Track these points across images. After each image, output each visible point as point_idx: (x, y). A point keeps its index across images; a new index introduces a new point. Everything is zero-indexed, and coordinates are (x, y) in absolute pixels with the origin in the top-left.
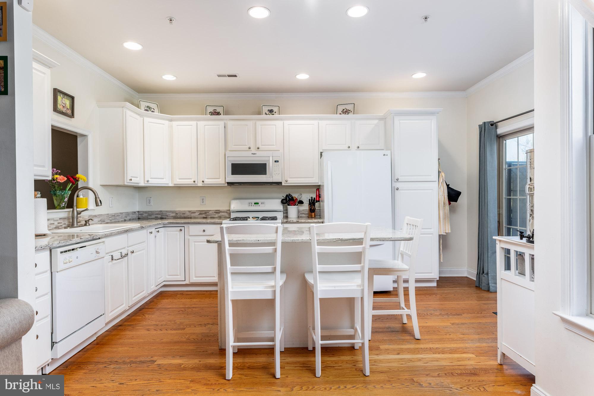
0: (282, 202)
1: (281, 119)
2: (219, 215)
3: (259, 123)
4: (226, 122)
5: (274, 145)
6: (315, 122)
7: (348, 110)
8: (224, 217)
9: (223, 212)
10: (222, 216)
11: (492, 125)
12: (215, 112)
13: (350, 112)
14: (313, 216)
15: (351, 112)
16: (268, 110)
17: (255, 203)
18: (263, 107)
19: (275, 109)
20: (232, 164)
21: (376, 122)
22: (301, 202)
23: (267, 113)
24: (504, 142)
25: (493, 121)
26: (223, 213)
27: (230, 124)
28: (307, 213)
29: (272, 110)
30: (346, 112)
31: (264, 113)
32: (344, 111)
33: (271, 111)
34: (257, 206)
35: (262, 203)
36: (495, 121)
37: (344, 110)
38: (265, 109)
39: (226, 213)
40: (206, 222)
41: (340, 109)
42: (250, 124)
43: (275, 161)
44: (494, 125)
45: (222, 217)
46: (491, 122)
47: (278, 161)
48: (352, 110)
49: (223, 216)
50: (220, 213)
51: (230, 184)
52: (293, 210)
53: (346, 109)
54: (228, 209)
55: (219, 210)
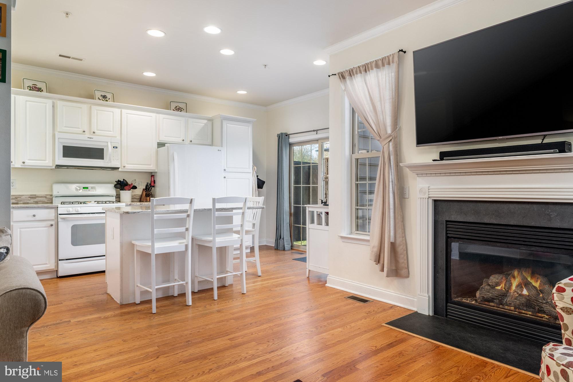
0: (115, 186)
1: (119, 107)
2: (36, 200)
3: (94, 108)
4: (54, 101)
5: (111, 131)
6: (153, 115)
7: (181, 108)
8: (42, 202)
9: (41, 197)
10: (39, 201)
11: (286, 135)
12: (35, 87)
13: (183, 109)
14: (148, 200)
15: (184, 110)
16: (101, 96)
17: (84, 188)
18: (96, 91)
19: (109, 96)
20: (63, 146)
21: (206, 121)
22: (135, 188)
23: (101, 98)
24: (293, 147)
26: (40, 198)
27: (59, 104)
28: (139, 197)
29: (106, 96)
30: (179, 109)
31: (97, 98)
32: (177, 108)
33: (104, 97)
34: (87, 190)
35: (92, 188)
36: (288, 133)
37: (176, 107)
38: (98, 94)
39: (45, 198)
40: (37, 207)
41: (173, 105)
42: (85, 107)
44: (287, 135)
45: (39, 202)
46: (286, 133)
47: (114, 148)
48: (185, 108)
50: (37, 198)
51: (58, 166)
52: (126, 195)
53: (179, 107)
54: (50, 193)
55: (36, 195)
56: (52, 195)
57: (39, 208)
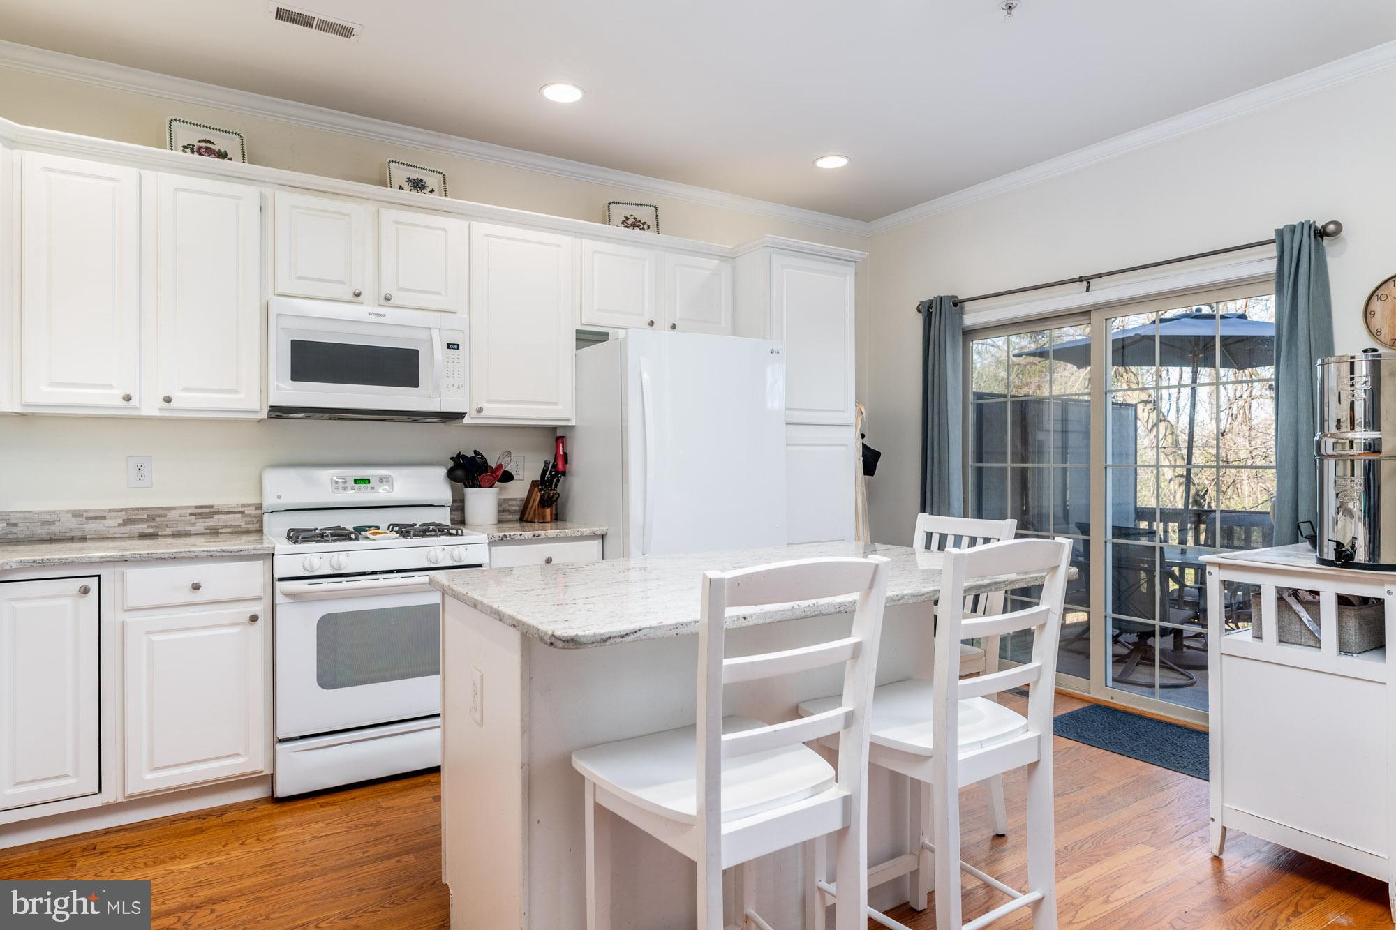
0: (451, 475)
1: (461, 215)
2: (211, 523)
3: (389, 215)
4: (264, 190)
5: (438, 293)
6: (565, 240)
7: (640, 221)
8: (230, 530)
9: (228, 513)
10: (223, 527)
11: (955, 304)
12: (207, 148)
13: (645, 227)
14: (548, 518)
15: (649, 227)
16: (409, 180)
17: (356, 481)
18: (391, 164)
19: (431, 180)
20: (292, 341)
21: (713, 263)
22: (507, 477)
23: (405, 185)
24: (971, 343)
25: (956, 297)
26: (225, 517)
27: (284, 201)
28: (517, 508)
29: (421, 181)
30: (633, 224)
31: (396, 183)
32: (629, 222)
33: (418, 185)
34: (366, 488)
35: (381, 481)
36: (960, 298)
37: (627, 219)
38: (400, 174)
39: (239, 515)
40: (206, 554)
41: (619, 213)
42: (360, 212)
43: (449, 346)
44: (957, 303)
45: (220, 531)
46: (954, 297)
47: (448, 347)
48: (651, 222)
49: (227, 526)
50: (216, 517)
51: (278, 412)
52: (482, 502)
53: (635, 218)
54: (252, 500)
55: (211, 507)
56: (259, 507)
57: (211, 557)
